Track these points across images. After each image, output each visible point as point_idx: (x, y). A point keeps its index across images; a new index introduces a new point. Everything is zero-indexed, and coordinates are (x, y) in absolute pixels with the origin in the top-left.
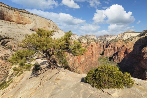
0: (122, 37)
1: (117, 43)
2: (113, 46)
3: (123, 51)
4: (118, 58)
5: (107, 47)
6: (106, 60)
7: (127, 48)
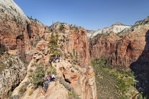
0: (111, 30)
1: (108, 36)
2: (104, 42)
3: (125, 47)
7: (130, 41)
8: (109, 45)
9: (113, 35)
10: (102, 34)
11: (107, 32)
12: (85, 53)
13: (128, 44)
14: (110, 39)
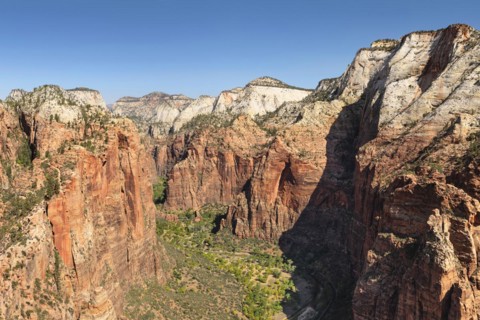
0: (244, 103)
1: (229, 131)
2: (213, 151)
3: (275, 173)
4: (254, 210)
5: (176, 156)
6: (188, 231)
7: (289, 155)
8: (231, 162)
9: (246, 126)
10: (212, 116)
11: (229, 110)
12: (132, 208)
13: (282, 166)
14: (235, 141)
